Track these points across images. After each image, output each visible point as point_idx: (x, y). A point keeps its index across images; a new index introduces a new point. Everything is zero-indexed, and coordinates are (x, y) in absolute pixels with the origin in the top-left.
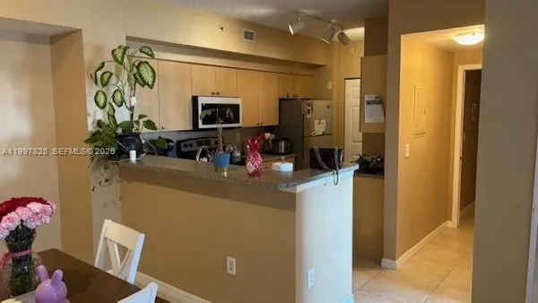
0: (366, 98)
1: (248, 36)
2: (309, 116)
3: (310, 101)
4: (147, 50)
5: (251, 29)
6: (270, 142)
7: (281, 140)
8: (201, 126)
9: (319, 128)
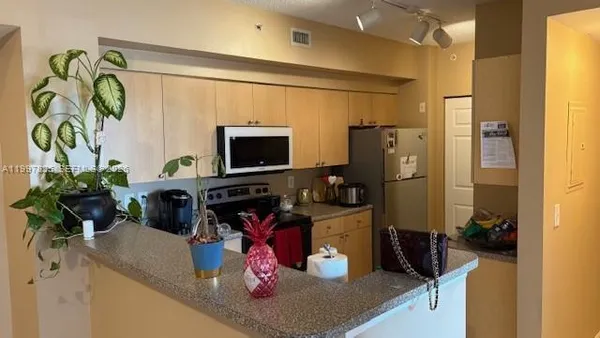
0: (484, 126)
1: (300, 38)
2: (392, 151)
3: (393, 130)
4: (112, 56)
5: (304, 28)
6: (336, 189)
7: (351, 186)
8: (229, 170)
9: (407, 168)
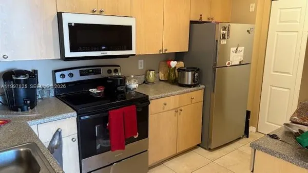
2: (224, 42)
3: (226, 25)
6: (176, 71)
8: (68, 54)
9: (235, 57)
